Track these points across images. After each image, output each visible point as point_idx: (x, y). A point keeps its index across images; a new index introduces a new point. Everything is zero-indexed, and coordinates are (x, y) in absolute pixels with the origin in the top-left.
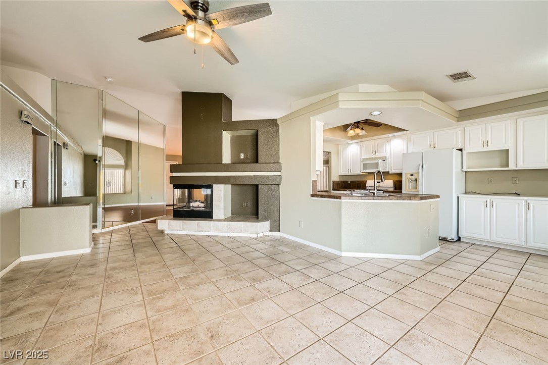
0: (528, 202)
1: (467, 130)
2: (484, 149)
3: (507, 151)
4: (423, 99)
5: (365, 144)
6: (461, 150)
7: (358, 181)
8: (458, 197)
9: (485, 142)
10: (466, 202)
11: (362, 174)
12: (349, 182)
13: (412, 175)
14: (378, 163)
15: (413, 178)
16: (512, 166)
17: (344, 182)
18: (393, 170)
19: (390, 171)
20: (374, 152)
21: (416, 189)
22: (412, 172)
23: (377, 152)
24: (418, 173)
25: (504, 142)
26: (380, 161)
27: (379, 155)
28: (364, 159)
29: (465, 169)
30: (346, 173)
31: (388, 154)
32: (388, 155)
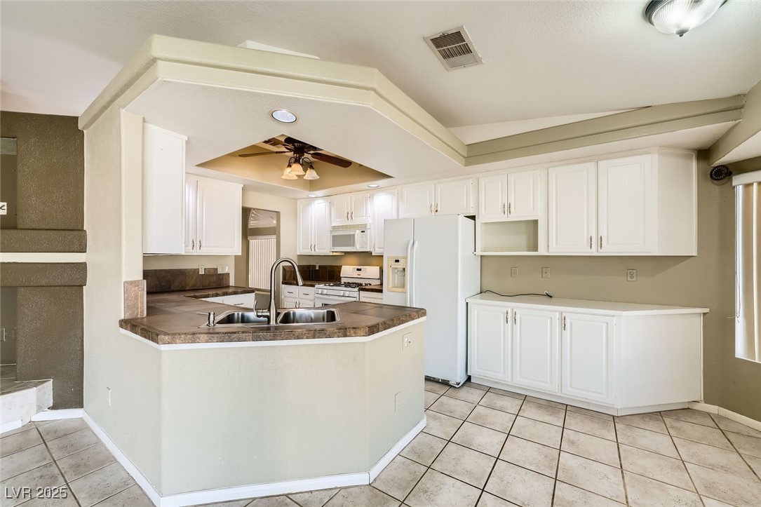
0: (564, 315)
1: (482, 183)
2: (505, 219)
3: (535, 222)
4: (375, 86)
5: (336, 199)
6: (473, 218)
7: (330, 266)
8: (467, 303)
9: (506, 206)
10: (478, 313)
11: (331, 254)
12: (317, 268)
13: (397, 261)
14: (354, 235)
15: (400, 266)
16: (542, 251)
17: (308, 267)
18: (377, 249)
19: (372, 250)
20: (350, 216)
21: (404, 287)
22: (397, 256)
23: (353, 215)
24: (405, 258)
25: (532, 207)
26: (357, 231)
27: (357, 221)
28: (334, 228)
29: (479, 253)
30: (308, 252)
31: (369, 219)
32: (369, 221)
